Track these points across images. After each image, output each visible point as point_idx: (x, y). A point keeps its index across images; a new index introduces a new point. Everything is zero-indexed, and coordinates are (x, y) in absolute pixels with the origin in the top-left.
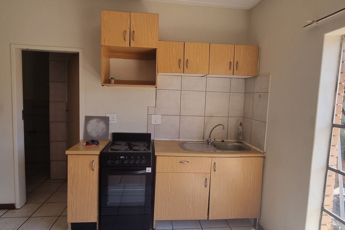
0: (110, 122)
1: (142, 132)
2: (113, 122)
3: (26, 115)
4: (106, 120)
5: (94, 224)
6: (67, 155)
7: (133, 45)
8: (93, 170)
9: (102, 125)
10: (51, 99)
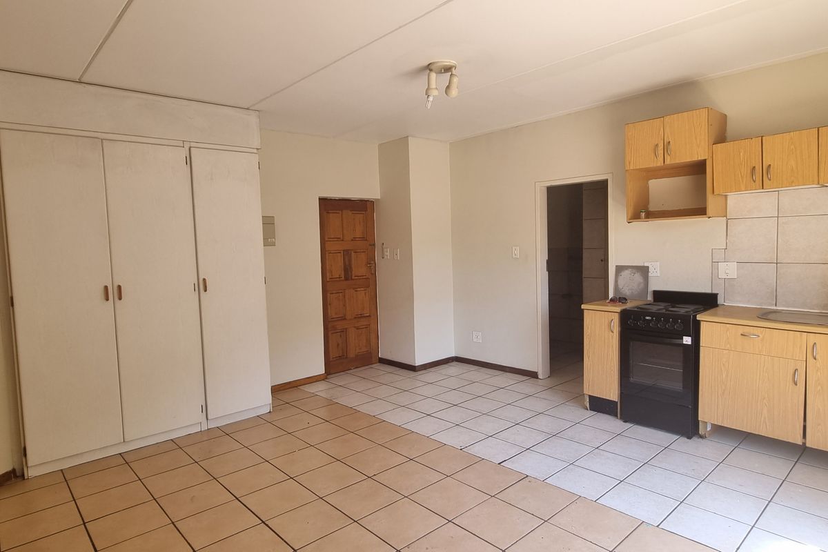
0: (650, 275)
1: (703, 291)
2: (655, 274)
3: (551, 265)
4: (644, 271)
5: (615, 403)
6: (583, 310)
7: (668, 162)
8: (613, 332)
9: (638, 278)
10: (586, 244)
